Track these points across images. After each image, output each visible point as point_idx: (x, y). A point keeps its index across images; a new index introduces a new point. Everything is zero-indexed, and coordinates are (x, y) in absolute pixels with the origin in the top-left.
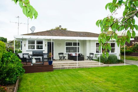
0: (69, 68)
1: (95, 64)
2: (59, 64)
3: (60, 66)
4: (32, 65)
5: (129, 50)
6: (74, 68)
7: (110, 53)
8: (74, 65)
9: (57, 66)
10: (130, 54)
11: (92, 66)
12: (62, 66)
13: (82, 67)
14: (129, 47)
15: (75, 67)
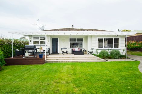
0: (62, 61)
1: (92, 59)
2: (55, 57)
3: (54, 59)
4: (24, 57)
5: (138, 46)
6: (67, 62)
7: (113, 48)
8: (68, 59)
9: (52, 59)
10: (139, 49)
11: (87, 61)
12: (57, 59)
13: (76, 61)
14: (138, 43)
15: (69, 61)
